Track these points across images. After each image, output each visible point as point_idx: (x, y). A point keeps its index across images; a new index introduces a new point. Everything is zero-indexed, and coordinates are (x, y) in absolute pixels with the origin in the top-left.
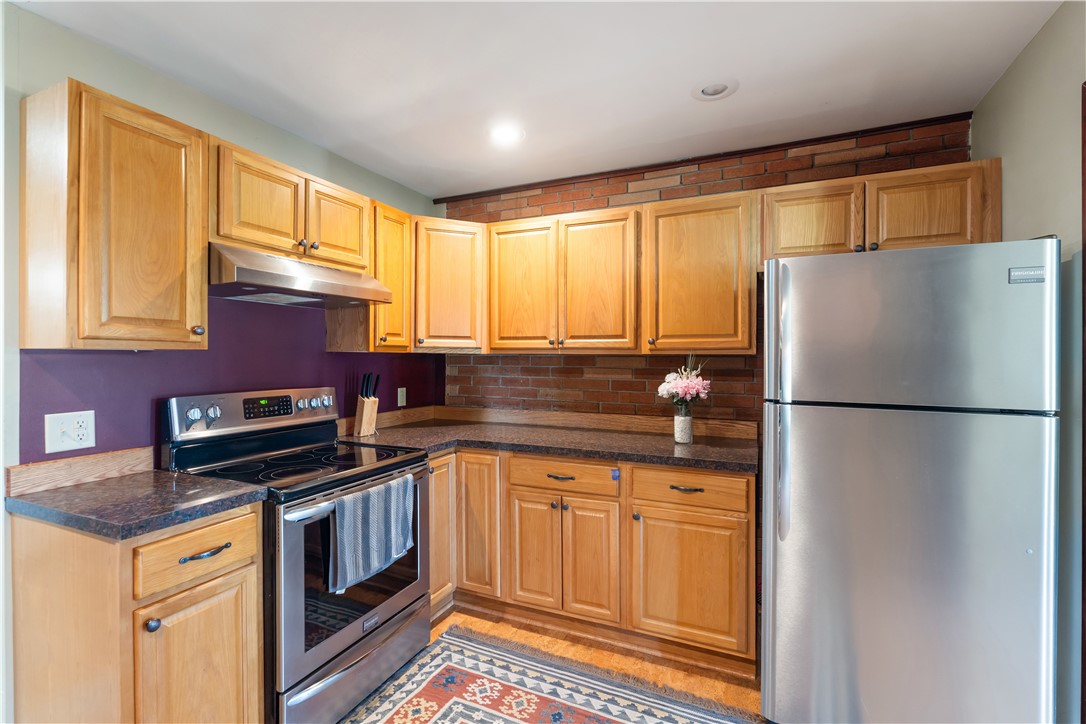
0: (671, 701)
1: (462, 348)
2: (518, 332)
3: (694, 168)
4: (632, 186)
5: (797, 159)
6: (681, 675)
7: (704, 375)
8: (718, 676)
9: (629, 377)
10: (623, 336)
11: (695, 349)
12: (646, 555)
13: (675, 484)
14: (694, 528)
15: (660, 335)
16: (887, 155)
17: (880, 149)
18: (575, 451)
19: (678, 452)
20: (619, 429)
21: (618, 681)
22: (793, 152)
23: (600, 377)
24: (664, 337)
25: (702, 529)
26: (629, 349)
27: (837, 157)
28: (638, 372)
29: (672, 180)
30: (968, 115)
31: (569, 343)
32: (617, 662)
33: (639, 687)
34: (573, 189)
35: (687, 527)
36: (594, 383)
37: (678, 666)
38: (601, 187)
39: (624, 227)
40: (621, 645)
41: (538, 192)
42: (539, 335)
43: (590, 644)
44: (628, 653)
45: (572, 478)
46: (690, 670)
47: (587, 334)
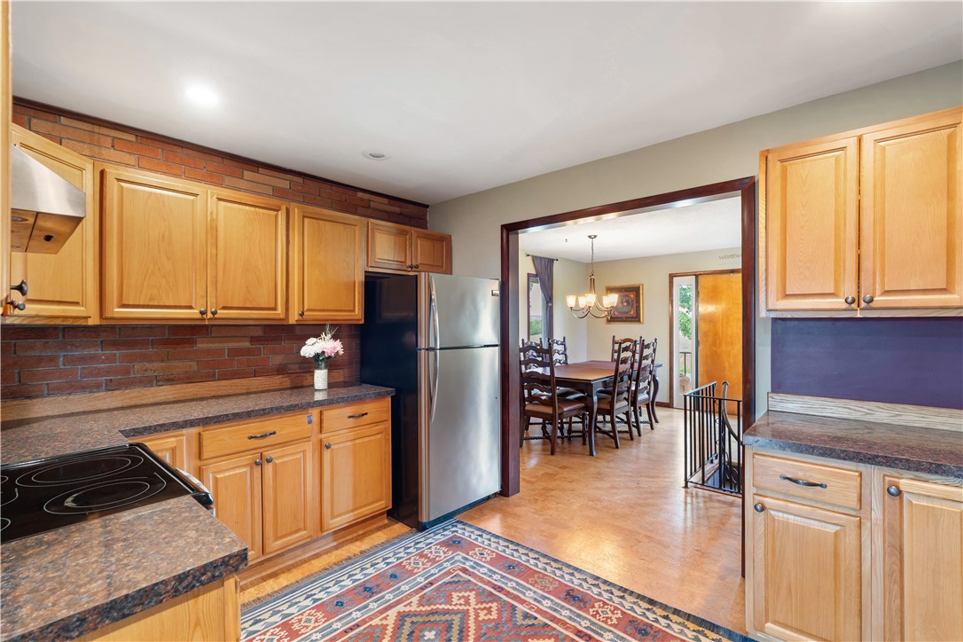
0: (374, 554)
1: (65, 318)
2: (150, 300)
3: (300, 180)
4: (247, 174)
5: (362, 199)
6: (358, 543)
7: (335, 337)
8: (373, 532)
9: (247, 344)
10: (275, 309)
11: (331, 320)
12: (332, 473)
13: (350, 415)
14: (361, 441)
15: (305, 309)
16: (401, 214)
17: (397, 210)
18: (277, 409)
19: (319, 397)
20: (243, 391)
21: (337, 568)
22: (360, 194)
23: (217, 346)
24: (308, 310)
25: (366, 439)
26: (280, 319)
27: (381, 207)
28: (253, 339)
29: (283, 183)
30: (427, 206)
31: (221, 313)
32: (317, 565)
33: (351, 561)
34: (180, 152)
35: (357, 441)
36: (208, 352)
37: (352, 541)
38: (215, 163)
39: (276, 216)
40: (307, 555)
41: (132, 138)
42: (183, 304)
43: (288, 569)
44: (317, 556)
45: (274, 433)
46: (359, 538)
47: (241, 305)
